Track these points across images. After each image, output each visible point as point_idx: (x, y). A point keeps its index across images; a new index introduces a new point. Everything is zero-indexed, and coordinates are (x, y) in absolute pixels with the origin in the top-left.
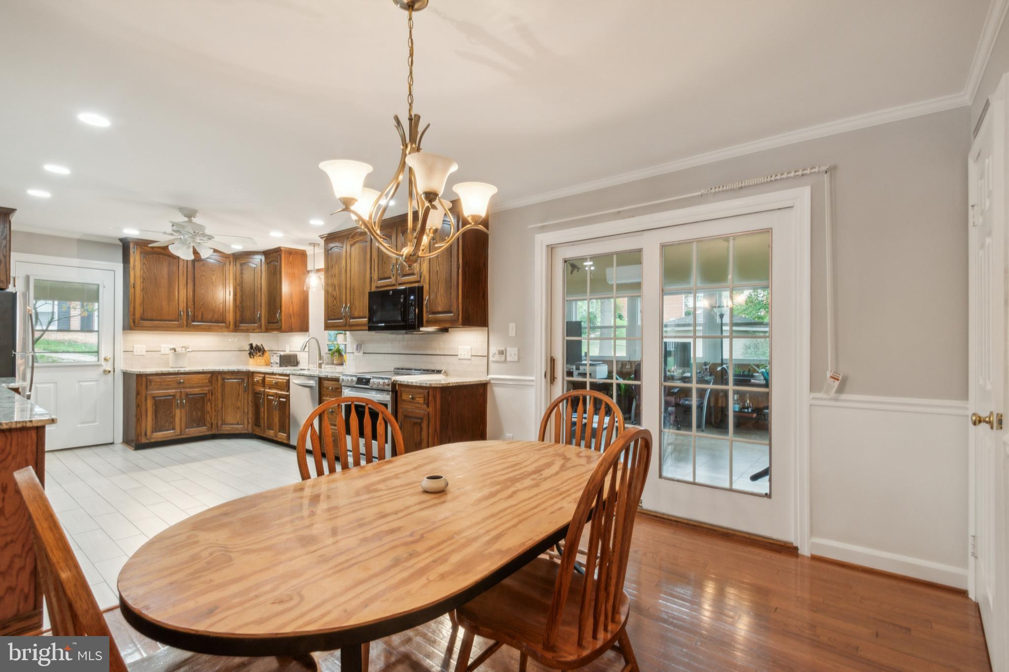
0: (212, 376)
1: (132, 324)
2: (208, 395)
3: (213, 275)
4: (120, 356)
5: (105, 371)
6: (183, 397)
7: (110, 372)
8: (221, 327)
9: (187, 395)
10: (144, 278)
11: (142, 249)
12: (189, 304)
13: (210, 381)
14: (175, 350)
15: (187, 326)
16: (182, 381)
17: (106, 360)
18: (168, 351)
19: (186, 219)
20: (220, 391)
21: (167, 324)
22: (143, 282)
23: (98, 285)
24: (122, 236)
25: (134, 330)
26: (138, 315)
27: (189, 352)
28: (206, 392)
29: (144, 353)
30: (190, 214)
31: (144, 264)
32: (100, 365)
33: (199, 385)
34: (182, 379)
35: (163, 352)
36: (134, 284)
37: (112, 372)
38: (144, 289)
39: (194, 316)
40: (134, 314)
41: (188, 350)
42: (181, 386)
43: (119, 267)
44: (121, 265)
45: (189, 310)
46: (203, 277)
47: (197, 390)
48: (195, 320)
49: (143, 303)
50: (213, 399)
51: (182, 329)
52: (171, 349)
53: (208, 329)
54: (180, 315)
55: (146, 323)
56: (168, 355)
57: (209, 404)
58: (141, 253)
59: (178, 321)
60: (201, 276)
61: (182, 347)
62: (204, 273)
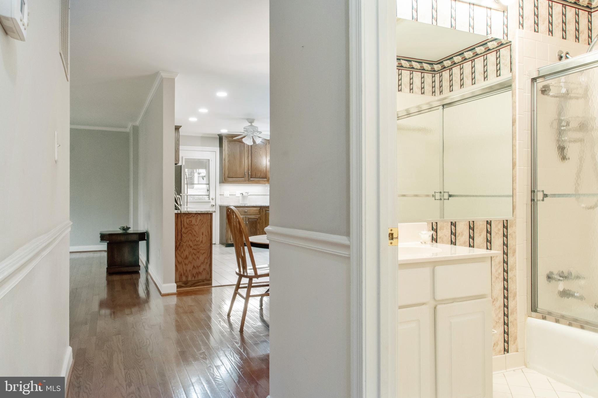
0: (260, 209)
1: (224, 180)
2: (258, 220)
3: (261, 150)
4: (218, 196)
5: (212, 205)
6: (247, 220)
7: (214, 206)
8: (265, 181)
9: (249, 219)
10: (229, 155)
11: (228, 140)
12: (249, 168)
13: (260, 212)
14: (242, 194)
15: (248, 181)
16: (246, 211)
17: (212, 199)
18: (239, 195)
19: (250, 124)
20: (264, 218)
21: (239, 179)
22: (228, 157)
23: (209, 160)
24: (219, 133)
25: (225, 183)
26: (226, 175)
27: (249, 195)
28: (258, 218)
29: (229, 196)
30: (251, 121)
31: (229, 147)
32: (210, 202)
33: (255, 214)
34: (246, 209)
35: (237, 196)
36: (225, 158)
37: (215, 205)
38: (229, 161)
39: (251, 175)
40: (225, 175)
41: (248, 194)
42: (246, 214)
43: (217, 149)
44: (219, 148)
45: (249, 172)
46: (256, 153)
47: (253, 217)
48: (252, 177)
49: (228, 169)
50: (261, 222)
51: (245, 182)
52: (241, 194)
53: (258, 182)
54: (245, 174)
55: (230, 179)
56: (239, 197)
57: (259, 224)
58: (227, 141)
59: (244, 178)
60: (255, 152)
61: (246, 193)
62: (256, 150)
